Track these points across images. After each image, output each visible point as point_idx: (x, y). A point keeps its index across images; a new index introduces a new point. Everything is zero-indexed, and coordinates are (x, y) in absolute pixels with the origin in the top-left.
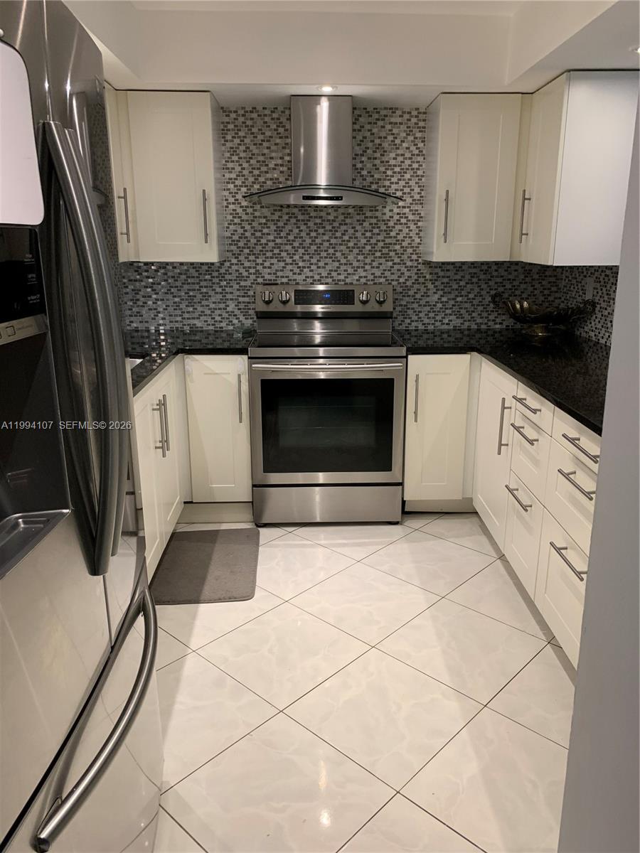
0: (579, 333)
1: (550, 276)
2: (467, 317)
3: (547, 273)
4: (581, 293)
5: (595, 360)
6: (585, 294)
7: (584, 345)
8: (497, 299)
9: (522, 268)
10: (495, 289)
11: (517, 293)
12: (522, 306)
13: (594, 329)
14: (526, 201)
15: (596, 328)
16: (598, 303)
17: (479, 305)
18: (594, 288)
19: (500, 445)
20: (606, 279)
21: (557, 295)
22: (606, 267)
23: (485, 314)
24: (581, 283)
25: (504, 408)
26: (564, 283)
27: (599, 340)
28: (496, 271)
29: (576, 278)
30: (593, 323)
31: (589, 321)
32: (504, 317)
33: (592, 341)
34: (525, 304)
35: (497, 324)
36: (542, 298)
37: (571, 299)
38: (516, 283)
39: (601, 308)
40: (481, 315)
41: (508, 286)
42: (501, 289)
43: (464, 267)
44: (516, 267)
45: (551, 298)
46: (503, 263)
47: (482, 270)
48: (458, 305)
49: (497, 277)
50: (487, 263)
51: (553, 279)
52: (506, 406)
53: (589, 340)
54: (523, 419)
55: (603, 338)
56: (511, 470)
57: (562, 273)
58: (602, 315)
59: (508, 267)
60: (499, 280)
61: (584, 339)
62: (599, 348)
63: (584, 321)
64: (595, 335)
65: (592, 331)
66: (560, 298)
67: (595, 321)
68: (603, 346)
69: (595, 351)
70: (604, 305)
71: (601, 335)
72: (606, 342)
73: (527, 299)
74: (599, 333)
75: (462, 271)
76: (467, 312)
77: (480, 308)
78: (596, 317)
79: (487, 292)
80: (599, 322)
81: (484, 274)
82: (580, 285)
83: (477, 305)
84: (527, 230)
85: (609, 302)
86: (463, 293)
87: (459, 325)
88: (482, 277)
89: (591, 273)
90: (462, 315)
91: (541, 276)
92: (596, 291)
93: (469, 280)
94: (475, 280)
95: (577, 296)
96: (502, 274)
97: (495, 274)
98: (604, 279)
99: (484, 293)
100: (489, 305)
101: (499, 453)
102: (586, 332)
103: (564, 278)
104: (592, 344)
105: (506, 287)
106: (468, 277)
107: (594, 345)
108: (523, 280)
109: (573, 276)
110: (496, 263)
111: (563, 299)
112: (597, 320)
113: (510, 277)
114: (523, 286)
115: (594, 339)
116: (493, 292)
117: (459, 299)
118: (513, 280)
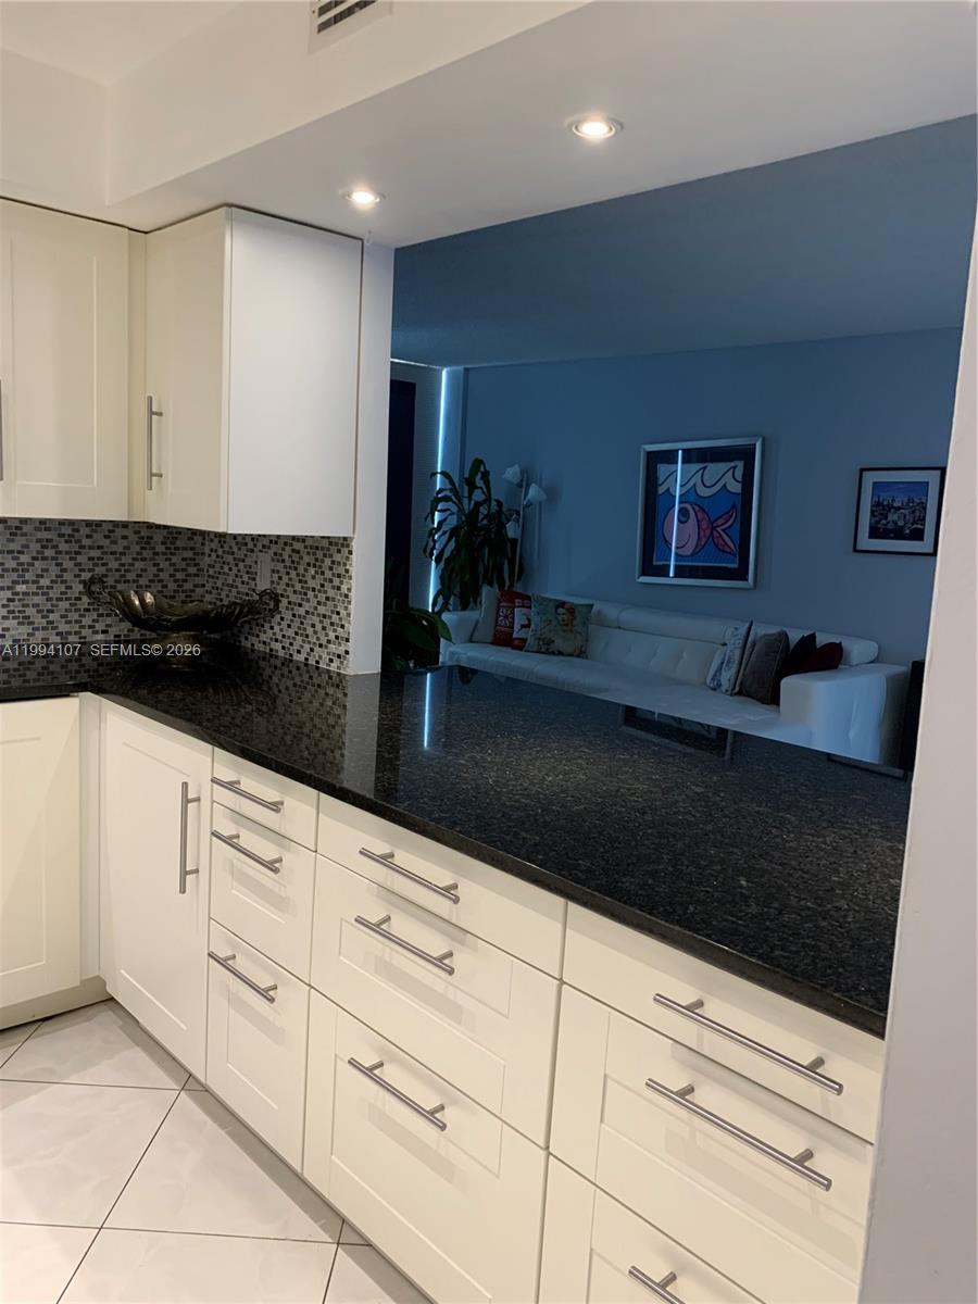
0: (249, 645)
1: (185, 549)
2: (39, 621)
3: (179, 544)
4: (246, 578)
5: (287, 688)
6: (254, 579)
7: (262, 663)
8: (96, 588)
9: (135, 533)
10: (90, 570)
11: (131, 576)
12: (142, 601)
13: (280, 638)
14: (154, 417)
15: (284, 636)
16: (282, 596)
17: (61, 600)
18: (273, 571)
19: (184, 873)
20: (296, 557)
21: (199, 581)
22: (294, 538)
23: (75, 616)
24: (243, 561)
25: (186, 801)
26: (207, 560)
27: (291, 655)
28: (88, 536)
29: (233, 553)
30: (277, 628)
31: (267, 626)
32: (108, 621)
33: (277, 657)
34: (149, 598)
35: (97, 632)
36: (172, 586)
37: (226, 588)
38: (126, 560)
39: (290, 603)
40: (66, 616)
41: (114, 565)
42: (100, 570)
43: (26, 529)
44: (125, 532)
45: (189, 586)
46: (99, 524)
47: (63, 535)
48: (19, 600)
49: (91, 548)
50: (71, 523)
51: (189, 554)
52: (189, 797)
53: (271, 656)
54: (234, 821)
55: (299, 652)
56: (210, 918)
57: (203, 544)
58: (294, 615)
59: (110, 531)
60: (95, 553)
61: (262, 655)
62: (294, 670)
63: (257, 625)
64: (283, 648)
65: (276, 640)
66: (203, 586)
67: (279, 624)
68: (302, 666)
69: (286, 673)
70: (294, 598)
71: (295, 647)
72: (306, 659)
73: (148, 587)
74: (291, 644)
75: (22, 535)
76: (38, 612)
77: (64, 605)
78: (282, 619)
79: (75, 576)
80: (289, 626)
81: (66, 542)
82: (241, 565)
83: (58, 599)
84: (159, 468)
85: (306, 594)
86: (28, 576)
87: (25, 637)
88: (63, 547)
89: (264, 546)
90: (29, 617)
91: (170, 548)
92: (276, 576)
93: (38, 552)
94: (49, 553)
95: (238, 583)
96: (101, 544)
97: (86, 542)
98: (290, 556)
99: (67, 576)
100: (80, 599)
101: (183, 890)
102: (264, 643)
103: (207, 551)
104: (278, 663)
105: (110, 566)
106: (35, 547)
107: (283, 664)
108: (138, 553)
109: (226, 548)
110: (89, 523)
111: (208, 587)
112: (284, 624)
113: (114, 548)
114: (139, 565)
115: (281, 653)
116: (86, 576)
117: (21, 588)
118: (121, 554)
